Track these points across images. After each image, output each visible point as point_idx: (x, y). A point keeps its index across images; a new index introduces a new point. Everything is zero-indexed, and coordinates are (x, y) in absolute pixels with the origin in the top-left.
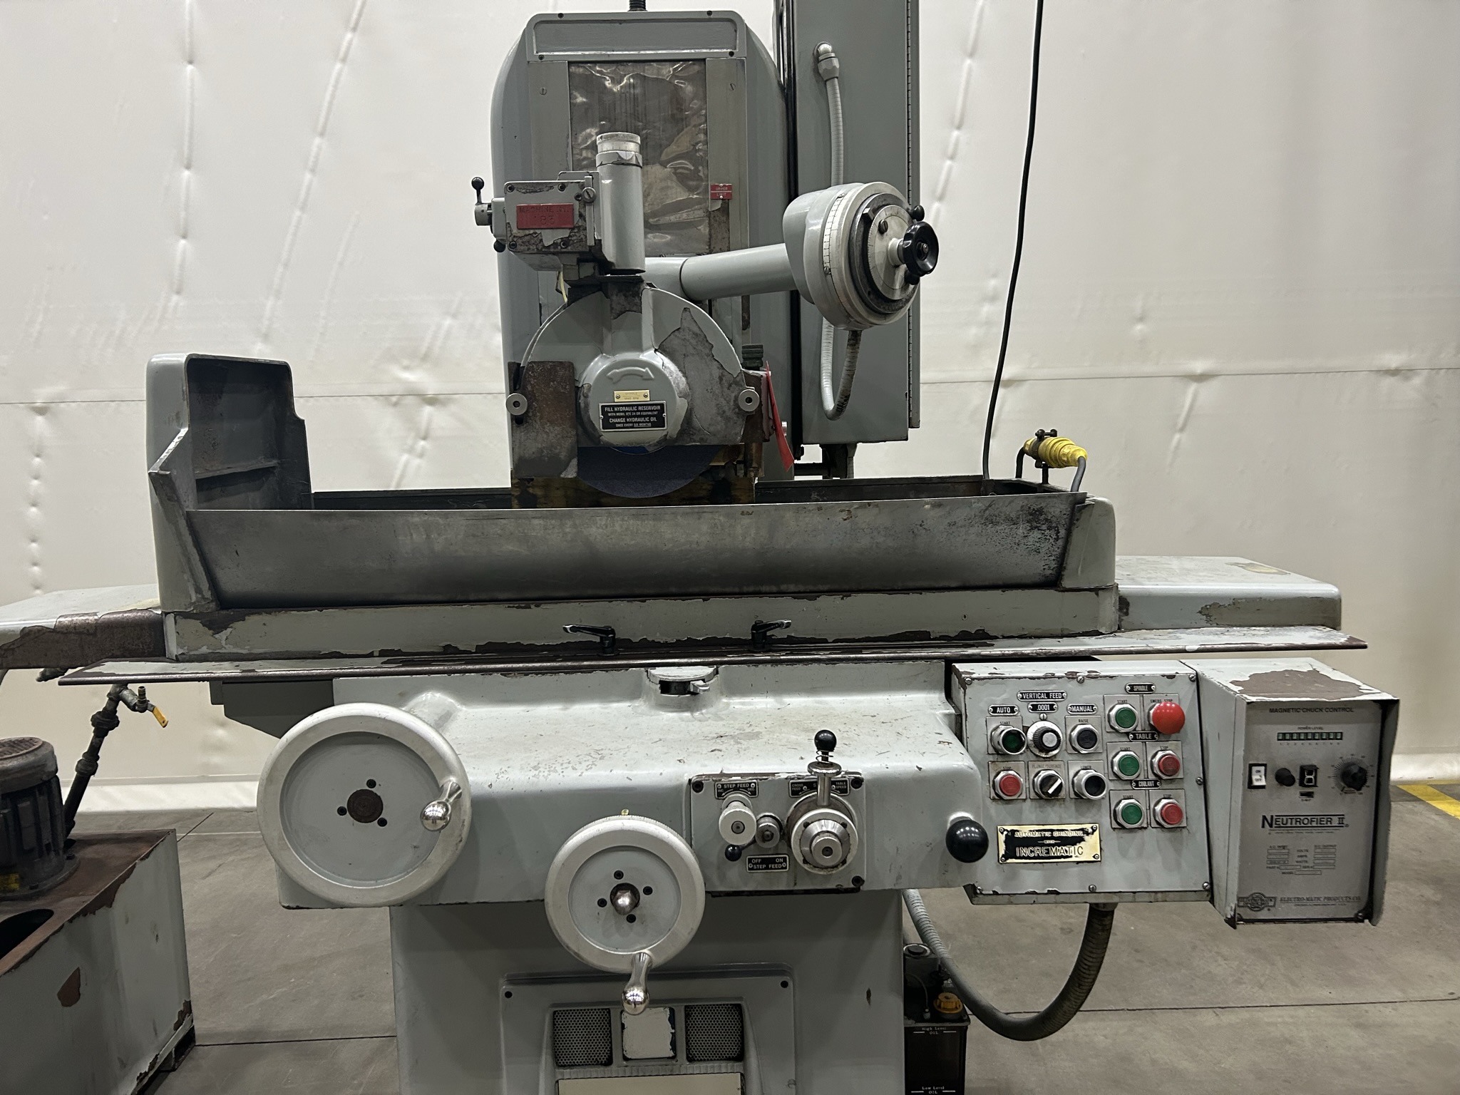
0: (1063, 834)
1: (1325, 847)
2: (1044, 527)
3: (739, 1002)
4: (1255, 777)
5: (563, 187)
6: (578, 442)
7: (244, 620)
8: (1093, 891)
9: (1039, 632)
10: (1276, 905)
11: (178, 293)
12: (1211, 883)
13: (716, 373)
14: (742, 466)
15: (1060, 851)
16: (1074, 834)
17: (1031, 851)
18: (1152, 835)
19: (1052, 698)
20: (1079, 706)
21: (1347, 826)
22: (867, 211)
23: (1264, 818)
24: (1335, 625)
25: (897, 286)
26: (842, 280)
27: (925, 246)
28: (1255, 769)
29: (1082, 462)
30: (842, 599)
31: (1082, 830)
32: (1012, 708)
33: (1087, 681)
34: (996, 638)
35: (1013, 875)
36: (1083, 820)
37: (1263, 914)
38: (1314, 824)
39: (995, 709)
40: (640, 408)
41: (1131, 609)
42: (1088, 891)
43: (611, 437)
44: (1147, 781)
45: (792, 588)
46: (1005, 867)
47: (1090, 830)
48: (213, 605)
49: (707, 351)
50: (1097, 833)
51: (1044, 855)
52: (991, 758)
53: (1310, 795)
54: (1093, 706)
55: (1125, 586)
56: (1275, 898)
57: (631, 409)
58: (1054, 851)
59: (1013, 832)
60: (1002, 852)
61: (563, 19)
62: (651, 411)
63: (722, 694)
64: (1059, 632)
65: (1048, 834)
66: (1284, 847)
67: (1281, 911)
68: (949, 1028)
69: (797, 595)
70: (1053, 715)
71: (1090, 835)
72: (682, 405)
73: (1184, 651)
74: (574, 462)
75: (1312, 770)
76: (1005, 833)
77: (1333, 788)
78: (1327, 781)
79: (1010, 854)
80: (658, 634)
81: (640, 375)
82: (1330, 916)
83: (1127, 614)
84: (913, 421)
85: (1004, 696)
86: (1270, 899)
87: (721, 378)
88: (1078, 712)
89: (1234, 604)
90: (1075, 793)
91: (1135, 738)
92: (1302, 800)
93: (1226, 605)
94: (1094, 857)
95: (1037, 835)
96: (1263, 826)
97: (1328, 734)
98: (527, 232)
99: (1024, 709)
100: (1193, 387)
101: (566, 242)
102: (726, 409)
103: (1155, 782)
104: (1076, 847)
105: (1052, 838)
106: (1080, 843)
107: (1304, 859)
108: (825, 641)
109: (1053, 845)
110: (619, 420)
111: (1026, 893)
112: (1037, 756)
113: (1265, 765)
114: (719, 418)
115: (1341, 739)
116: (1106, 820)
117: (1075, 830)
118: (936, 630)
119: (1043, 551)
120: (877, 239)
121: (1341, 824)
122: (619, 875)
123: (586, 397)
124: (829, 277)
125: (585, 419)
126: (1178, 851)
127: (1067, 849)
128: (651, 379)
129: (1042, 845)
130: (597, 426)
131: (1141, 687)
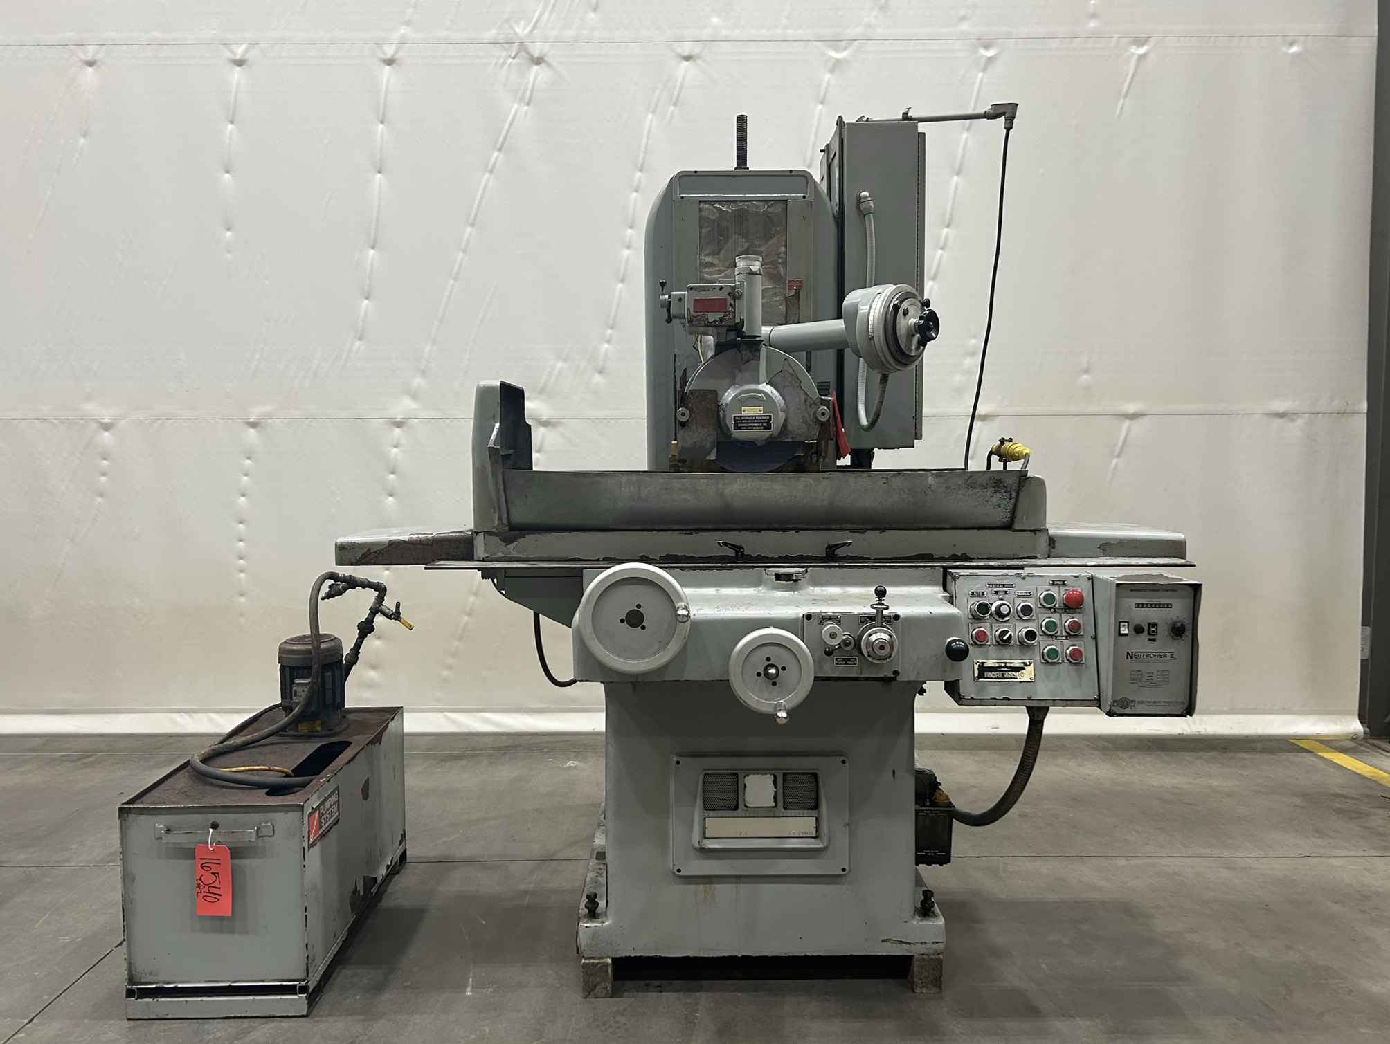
0: (1012, 665)
1: (1163, 671)
2: (1003, 491)
3: (815, 771)
4: (1122, 629)
5: (721, 288)
6: (717, 438)
7: (524, 537)
8: (1029, 699)
9: (999, 556)
10: (1136, 706)
11: (360, 339)
12: (1099, 696)
13: (803, 397)
14: (815, 455)
15: (1011, 674)
16: (1018, 665)
17: (993, 675)
18: (1065, 668)
19: (1006, 588)
20: (1022, 592)
21: (1175, 659)
22: (896, 302)
23: (1128, 653)
24: (1183, 557)
25: (913, 347)
26: (880, 343)
27: (931, 324)
28: (1122, 624)
29: (1027, 456)
30: (881, 533)
31: (1023, 663)
32: (983, 593)
33: (1027, 578)
34: (973, 559)
35: (983, 689)
36: (1024, 657)
37: (1128, 711)
38: (1156, 657)
39: (973, 593)
40: (757, 418)
41: (1056, 544)
42: (1027, 699)
43: (739, 435)
44: (1062, 636)
45: (849, 526)
46: (978, 683)
47: (1028, 664)
48: (507, 528)
49: (798, 384)
50: (1032, 665)
51: (1001, 677)
52: (970, 621)
53: (1154, 640)
54: (1030, 593)
55: (1052, 532)
56: (1135, 701)
57: (751, 418)
58: (1006, 675)
59: (983, 663)
60: (976, 675)
61: (698, 174)
62: (764, 420)
63: (809, 584)
64: (1012, 557)
65: (1003, 665)
66: (1139, 671)
67: (1138, 709)
68: (941, 812)
69: (852, 531)
70: (1008, 597)
72: (782, 416)
73: (1087, 566)
74: (715, 450)
75: (1155, 625)
76: (978, 664)
77: (1167, 637)
78: (1163, 632)
79: (981, 676)
80: (768, 552)
81: (758, 398)
83: (1054, 548)
84: (918, 436)
85: (979, 586)
86: (1132, 701)
87: (805, 401)
89: (1120, 543)
90: (1020, 642)
91: (1055, 612)
93: (1115, 544)
94: (1030, 679)
95: (997, 665)
96: (1127, 658)
97: (1164, 605)
98: (699, 314)
99: (990, 594)
100: (1127, 423)
101: (721, 320)
102: (808, 419)
103: (1067, 637)
104: (1020, 673)
105: (1006, 667)
106: (1022, 671)
107: (1151, 678)
108: (869, 558)
109: (1006, 672)
110: (744, 425)
111: (990, 699)
112: (997, 620)
113: (1128, 622)
114: (804, 425)
115: (1171, 608)
116: (1038, 658)
117: (1019, 663)
118: (936, 554)
119: (1002, 506)
120: (902, 319)
121: (1172, 658)
122: (768, 659)
123: (724, 411)
124: (872, 341)
125: (723, 424)
126: (1080, 676)
127: (1016, 674)
128: (764, 401)
130: (730, 428)
131: (1059, 583)
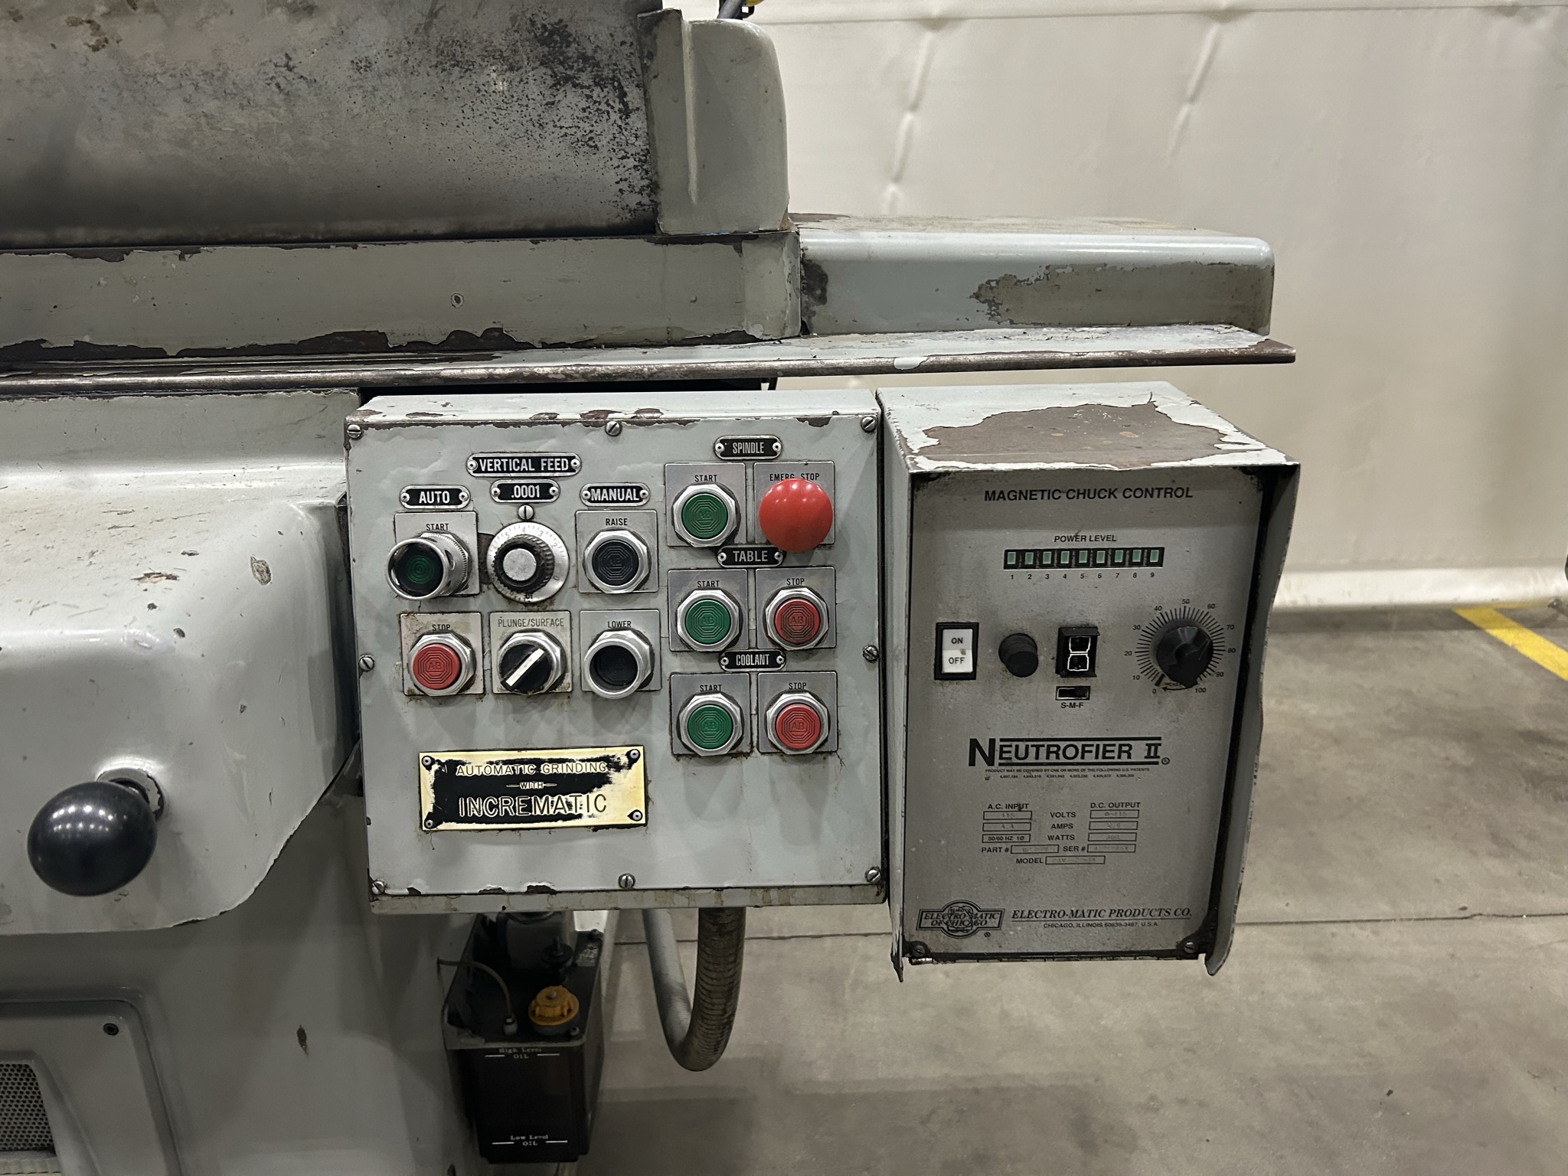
0: (562, 769)
1: (1114, 806)
2: (585, 79)
8: (627, 886)
9: (618, 335)
10: (1004, 926)
12: (885, 869)
15: (559, 803)
16: (588, 768)
17: (492, 807)
18: (759, 769)
19: (546, 471)
20: (608, 488)
21: (1166, 761)
23: (974, 744)
30: (181, 257)
31: (605, 759)
32: (454, 494)
33: (628, 432)
34: (527, 346)
35: (452, 856)
36: (610, 737)
37: (976, 943)
38: (1090, 755)
39: (414, 495)
41: (832, 289)
42: (618, 887)
44: (754, 654)
45: (80, 234)
46: (434, 838)
50: (639, 766)
51: (519, 813)
52: (404, 605)
53: (1081, 693)
54: (639, 489)
55: (815, 240)
56: (1001, 913)
58: (540, 806)
59: (453, 765)
60: (428, 807)
64: (662, 335)
65: (528, 770)
66: (1020, 807)
67: (1015, 937)
69: (80, 250)
70: (546, 509)
71: (623, 771)
73: (891, 369)
75: (1086, 636)
76: (435, 767)
77: (1138, 678)
78: (1119, 662)
79: (445, 811)
82: (1123, 948)
83: (822, 299)
85: (437, 465)
86: (991, 913)
88: (605, 501)
89: (1048, 277)
91: (730, 561)
92: (1064, 706)
93: (1032, 280)
94: (631, 816)
95: (505, 770)
96: (972, 763)
97: (1129, 552)
99: (481, 493)
100: (1215, 29)
103: (773, 656)
104: (592, 796)
105: (538, 777)
106: (600, 787)
107: (1067, 831)
109: (540, 793)
111: (481, 893)
112: (510, 600)
113: (975, 627)
115: (1160, 564)
116: (660, 739)
117: (588, 760)
118: (399, 330)
121: (1153, 757)
126: (816, 803)
127: (572, 800)
129: (518, 793)
131: (751, 448)
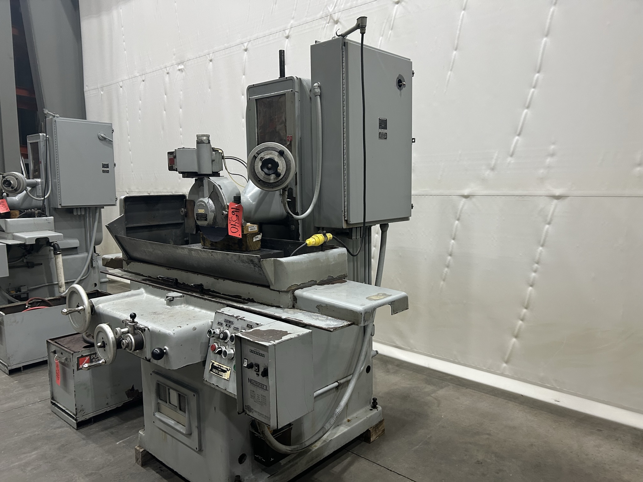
0: (223, 368)
1: (263, 396)
3: (186, 396)
4: (245, 363)
7: (131, 263)
10: (254, 412)
15: (221, 373)
17: (215, 371)
21: (268, 390)
23: (249, 379)
25: (272, 178)
28: (245, 360)
31: (227, 368)
32: (222, 324)
38: (260, 386)
42: (225, 389)
48: (127, 258)
51: (217, 373)
54: (238, 329)
56: (253, 409)
57: (201, 215)
59: (214, 363)
61: (254, 86)
62: (205, 216)
66: (254, 392)
71: (228, 371)
72: (212, 215)
74: (195, 229)
75: (257, 365)
85: (222, 319)
87: (221, 207)
88: (235, 329)
89: (326, 307)
92: (257, 376)
94: (228, 378)
95: (217, 366)
96: (249, 382)
104: (225, 374)
105: (220, 368)
107: (259, 398)
109: (220, 371)
110: (199, 218)
111: (212, 384)
114: (221, 219)
116: (233, 367)
120: (259, 163)
122: (103, 338)
128: (204, 206)
129: (218, 370)
131: (250, 326)
